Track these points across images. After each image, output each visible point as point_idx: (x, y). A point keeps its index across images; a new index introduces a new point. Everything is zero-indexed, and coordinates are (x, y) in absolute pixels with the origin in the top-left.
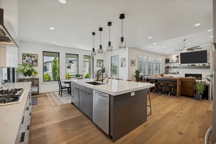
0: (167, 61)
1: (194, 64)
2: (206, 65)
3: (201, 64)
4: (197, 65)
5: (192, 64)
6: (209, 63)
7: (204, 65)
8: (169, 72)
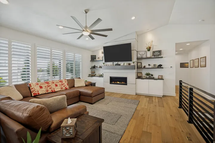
0: (93, 58)
1: (119, 63)
2: (131, 65)
3: (126, 63)
4: (122, 63)
5: (117, 63)
6: (134, 61)
7: (129, 64)
8: (95, 73)
